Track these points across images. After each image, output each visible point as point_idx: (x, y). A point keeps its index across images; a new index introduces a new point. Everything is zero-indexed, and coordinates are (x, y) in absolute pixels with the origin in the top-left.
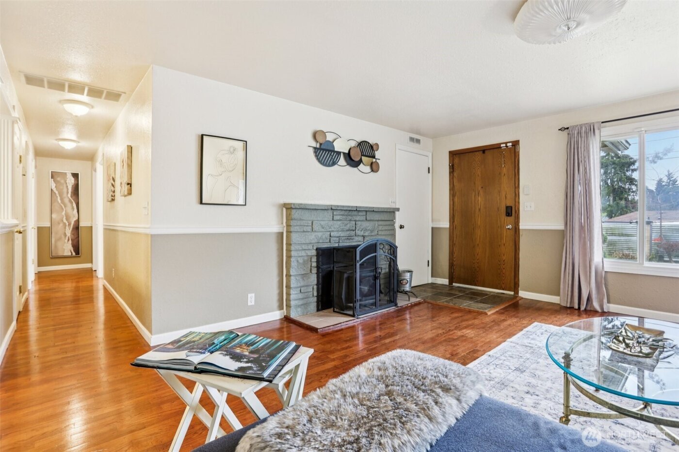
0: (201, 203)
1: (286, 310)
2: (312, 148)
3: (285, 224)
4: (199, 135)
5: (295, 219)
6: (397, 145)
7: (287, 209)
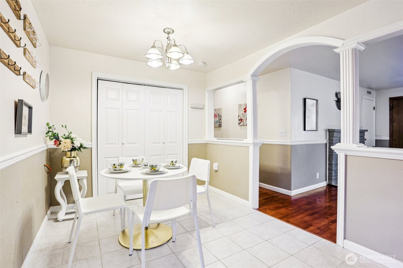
0: (305, 130)
1: (328, 181)
2: (335, 101)
3: (328, 139)
4: (303, 98)
5: (335, 137)
6: (363, 96)
7: (329, 132)
